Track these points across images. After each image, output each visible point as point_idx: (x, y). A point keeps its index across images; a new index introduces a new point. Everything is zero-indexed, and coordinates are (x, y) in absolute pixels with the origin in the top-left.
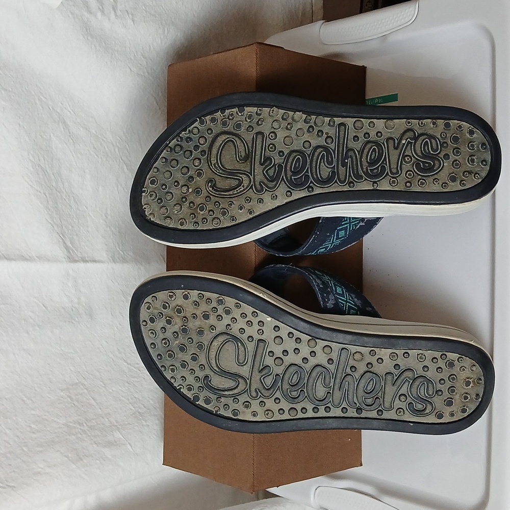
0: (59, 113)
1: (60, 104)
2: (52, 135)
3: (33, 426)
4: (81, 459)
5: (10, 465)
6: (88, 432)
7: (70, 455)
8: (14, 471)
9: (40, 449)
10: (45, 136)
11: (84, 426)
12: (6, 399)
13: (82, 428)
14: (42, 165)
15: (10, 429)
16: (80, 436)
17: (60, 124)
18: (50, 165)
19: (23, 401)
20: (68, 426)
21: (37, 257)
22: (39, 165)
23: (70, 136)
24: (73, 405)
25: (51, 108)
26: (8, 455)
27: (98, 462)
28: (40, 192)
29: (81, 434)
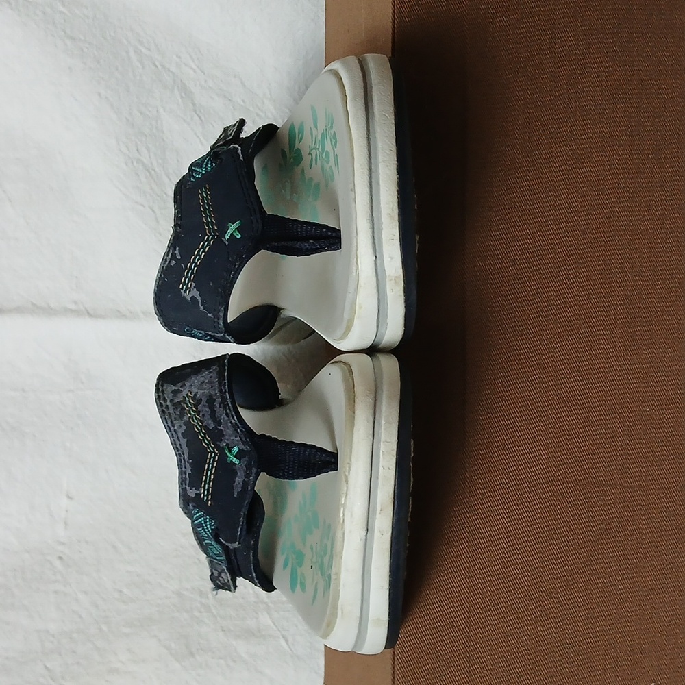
0: (173, 73)
1: (175, 57)
2: (161, 110)
3: (125, 591)
4: (192, 654)
5: (74, 652)
6: (214, 611)
7: (173, 645)
8: (78, 663)
9: (127, 630)
10: (147, 113)
11: (208, 598)
12: (87, 542)
13: (204, 601)
14: (145, 161)
15: (86, 593)
16: (196, 614)
17: (176, 92)
18: (160, 161)
19: (114, 547)
20: (179, 594)
21: (143, 313)
22: (139, 161)
23: (195, 111)
24: (197, 561)
25: (159, 66)
26: (75, 635)
27: (222, 662)
28: (143, 205)
29: (200, 612)
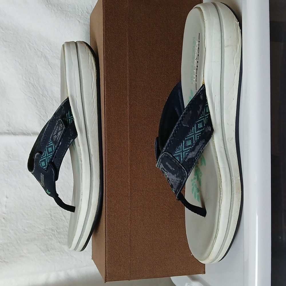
0: (41, 52)
1: (42, 46)
2: (37, 65)
3: (26, 229)
4: (49, 250)
5: (8, 250)
6: (56, 236)
7: (42, 247)
8: (10, 254)
9: (26, 242)
10: (32, 66)
11: (54, 231)
12: (13, 213)
13: (53, 233)
14: (32, 82)
15: (13, 230)
16: (50, 237)
17: (42, 58)
18: (37, 82)
19: (22, 214)
20: (45, 231)
21: (32, 133)
22: (30, 82)
23: (49, 65)
24: (51, 219)
25: (36, 49)
26: (9, 244)
27: (59, 253)
28: (32, 98)
29: (52, 236)
